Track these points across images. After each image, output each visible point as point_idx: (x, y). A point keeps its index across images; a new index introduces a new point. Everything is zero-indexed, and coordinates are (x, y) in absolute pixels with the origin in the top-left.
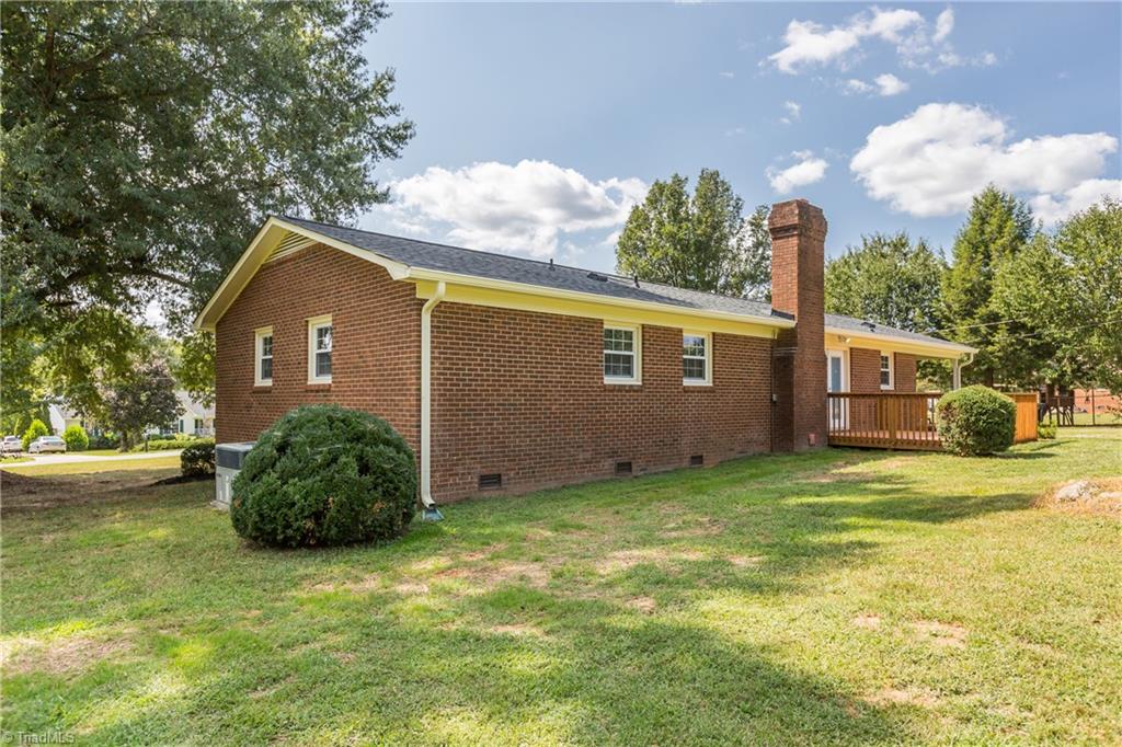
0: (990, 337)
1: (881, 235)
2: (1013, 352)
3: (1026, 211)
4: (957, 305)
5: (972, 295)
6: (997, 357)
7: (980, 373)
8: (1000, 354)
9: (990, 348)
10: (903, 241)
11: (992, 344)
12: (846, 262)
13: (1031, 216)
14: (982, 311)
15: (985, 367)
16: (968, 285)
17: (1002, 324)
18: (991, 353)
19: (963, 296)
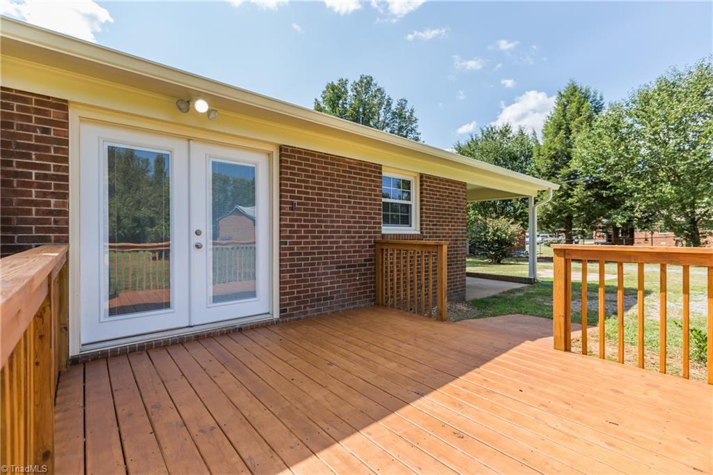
0: (570, 192)
1: (493, 126)
2: (588, 203)
3: (598, 99)
4: (545, 169)
5: (556, 160)
6: (575, 207)
7: (561, 220)
8: (578, 204)
9: (570, 200)
10: (508, 128)
11: (572, 197)
12: (469, 145)
13: (602, 102)
14: (564, 171)
15: (566, 214)
16: (553, 153)
17: (580, 181)
18: (570, 204)
19: (549, 161)
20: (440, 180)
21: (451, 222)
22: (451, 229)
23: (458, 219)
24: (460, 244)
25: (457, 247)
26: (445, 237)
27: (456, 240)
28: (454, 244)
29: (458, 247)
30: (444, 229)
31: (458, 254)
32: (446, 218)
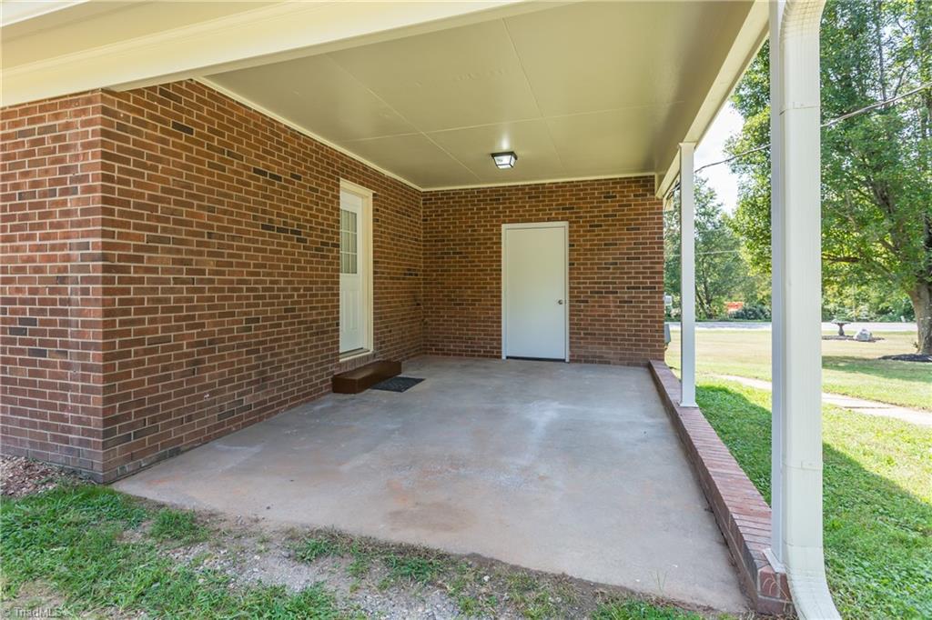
20: (43, 109)
21: (41, 226)
22: (39, 248)
23: (67, 213)
24: (74, 292)
25: (63, 302)
26: (21, 270)
27: (63, 280)
28: (52, 291)
29: (68, 302)
30: (17, 249)
31: (66, 323)
32: (25, 217)
